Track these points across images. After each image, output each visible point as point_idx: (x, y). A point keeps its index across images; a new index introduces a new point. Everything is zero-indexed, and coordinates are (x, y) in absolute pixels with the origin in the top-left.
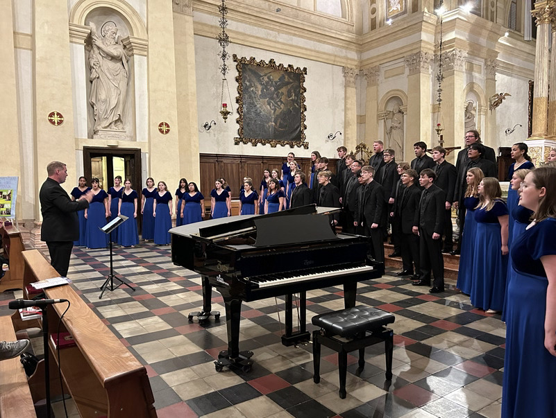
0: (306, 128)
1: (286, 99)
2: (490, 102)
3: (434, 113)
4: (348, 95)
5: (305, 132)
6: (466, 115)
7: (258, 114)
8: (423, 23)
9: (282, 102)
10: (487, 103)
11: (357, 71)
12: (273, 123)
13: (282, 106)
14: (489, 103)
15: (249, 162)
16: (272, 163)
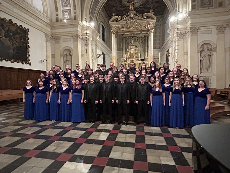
0: (29, 56)
1: (19, 41)
3: (82, 57)
8: (79, 25)
11: (51, 36)
12: (12, 51)
13: (17, 43)
14: (96, 56)
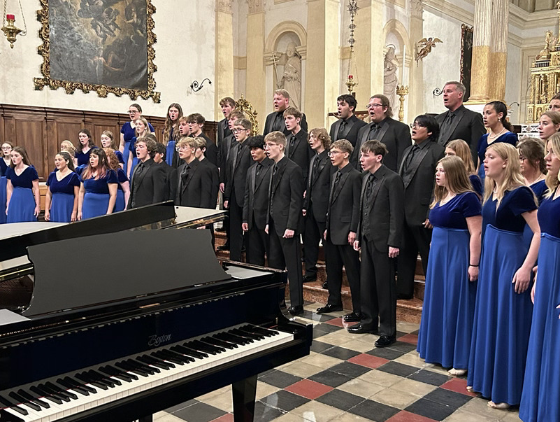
0: (155, 70)
1: (122, 22)
2: (417, 50)
3: (343, 60)
4: (220, 24)
5: (155, 75)
6: (385, 66)
7: (76, 43)
9: (116, 26)
10: (411, 50)
12: (102, 59)
13: (117, 32)
14: (414, 50)
15: (61, 119)
16: (101, 122)
